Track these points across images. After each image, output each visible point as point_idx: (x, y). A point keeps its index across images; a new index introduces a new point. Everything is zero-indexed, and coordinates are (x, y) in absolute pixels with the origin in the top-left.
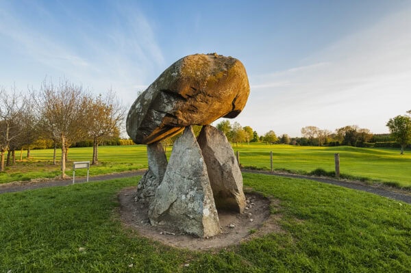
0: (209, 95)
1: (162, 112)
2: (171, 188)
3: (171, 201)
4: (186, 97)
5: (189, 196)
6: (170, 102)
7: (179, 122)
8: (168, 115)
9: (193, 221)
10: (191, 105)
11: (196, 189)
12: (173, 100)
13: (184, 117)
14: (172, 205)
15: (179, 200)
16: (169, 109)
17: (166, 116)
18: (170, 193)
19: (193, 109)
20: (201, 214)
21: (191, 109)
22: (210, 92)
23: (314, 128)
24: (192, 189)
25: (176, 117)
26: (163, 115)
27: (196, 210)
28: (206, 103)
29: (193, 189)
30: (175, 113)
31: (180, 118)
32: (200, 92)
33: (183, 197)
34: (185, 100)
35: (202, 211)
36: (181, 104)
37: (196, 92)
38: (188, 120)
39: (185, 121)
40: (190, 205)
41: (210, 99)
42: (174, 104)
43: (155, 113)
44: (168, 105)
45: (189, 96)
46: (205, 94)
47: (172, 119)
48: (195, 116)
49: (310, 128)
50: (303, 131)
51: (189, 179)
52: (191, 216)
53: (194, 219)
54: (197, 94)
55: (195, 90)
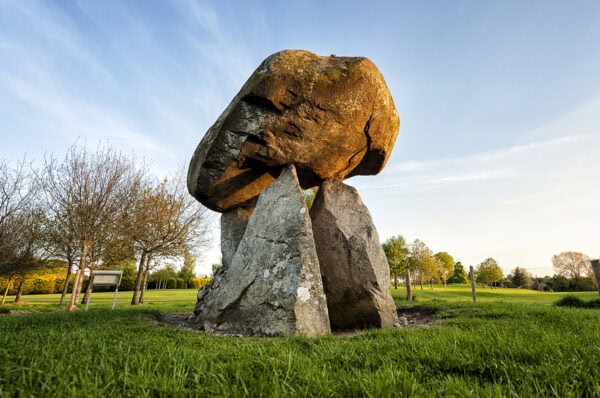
0: (318, 107)
1: (242, 134)
2: (247, 262)
3: (244, 285)
4: (280, 107)
5: (275, 271)
6: (256, 117)
7: (271, 153)
8: (252, 138)
9: (279, 311)
10: (290, 123)
11: (288, 257)
12: (259, 113)
13: (279, 146)
14: (245, 291)
15: (258, 281)
16: (253, 127)
17: (247, 140)
18: (245, 271)
19: (294, 131)
20: (294, 296)
21: (291, 130)
22: (319, 101)
23: (578, 256)
24: (282, 258)
25: (264, 143)
26: (243, 139)
27: (285, 290)
28: (316, 121)
29: (285, 258)
30: (262, 134)
31: (273, 145)
32: (304, 101)
33: (267, 273)
34: (279, 113)
35: (295, 291)
36: (272, 119)
37: (297, 100)
38: (286, 152)
39: (281, 152)
40: (277, 285)
41: (322, 114)
42: (262, 120)
43: (230, 137)
44: (251, 122)
45: (286, 107)
46: (312, 105)
47: (258, 146)
48: (299, 145)
49: (570, 254)
50: (557, 261)
51: (279, 242)
52: (276, 304)
53: (280, 307)
54: (299, 104)
55: (295, 95)
